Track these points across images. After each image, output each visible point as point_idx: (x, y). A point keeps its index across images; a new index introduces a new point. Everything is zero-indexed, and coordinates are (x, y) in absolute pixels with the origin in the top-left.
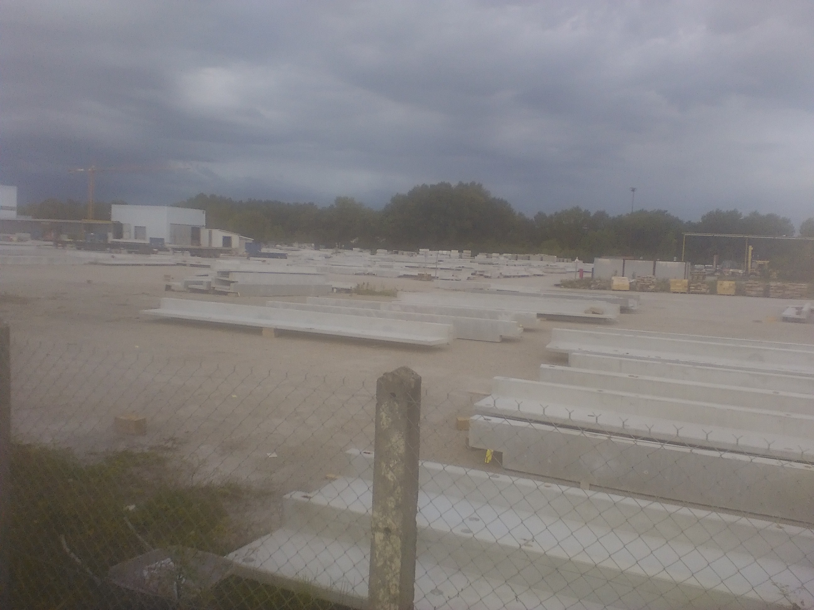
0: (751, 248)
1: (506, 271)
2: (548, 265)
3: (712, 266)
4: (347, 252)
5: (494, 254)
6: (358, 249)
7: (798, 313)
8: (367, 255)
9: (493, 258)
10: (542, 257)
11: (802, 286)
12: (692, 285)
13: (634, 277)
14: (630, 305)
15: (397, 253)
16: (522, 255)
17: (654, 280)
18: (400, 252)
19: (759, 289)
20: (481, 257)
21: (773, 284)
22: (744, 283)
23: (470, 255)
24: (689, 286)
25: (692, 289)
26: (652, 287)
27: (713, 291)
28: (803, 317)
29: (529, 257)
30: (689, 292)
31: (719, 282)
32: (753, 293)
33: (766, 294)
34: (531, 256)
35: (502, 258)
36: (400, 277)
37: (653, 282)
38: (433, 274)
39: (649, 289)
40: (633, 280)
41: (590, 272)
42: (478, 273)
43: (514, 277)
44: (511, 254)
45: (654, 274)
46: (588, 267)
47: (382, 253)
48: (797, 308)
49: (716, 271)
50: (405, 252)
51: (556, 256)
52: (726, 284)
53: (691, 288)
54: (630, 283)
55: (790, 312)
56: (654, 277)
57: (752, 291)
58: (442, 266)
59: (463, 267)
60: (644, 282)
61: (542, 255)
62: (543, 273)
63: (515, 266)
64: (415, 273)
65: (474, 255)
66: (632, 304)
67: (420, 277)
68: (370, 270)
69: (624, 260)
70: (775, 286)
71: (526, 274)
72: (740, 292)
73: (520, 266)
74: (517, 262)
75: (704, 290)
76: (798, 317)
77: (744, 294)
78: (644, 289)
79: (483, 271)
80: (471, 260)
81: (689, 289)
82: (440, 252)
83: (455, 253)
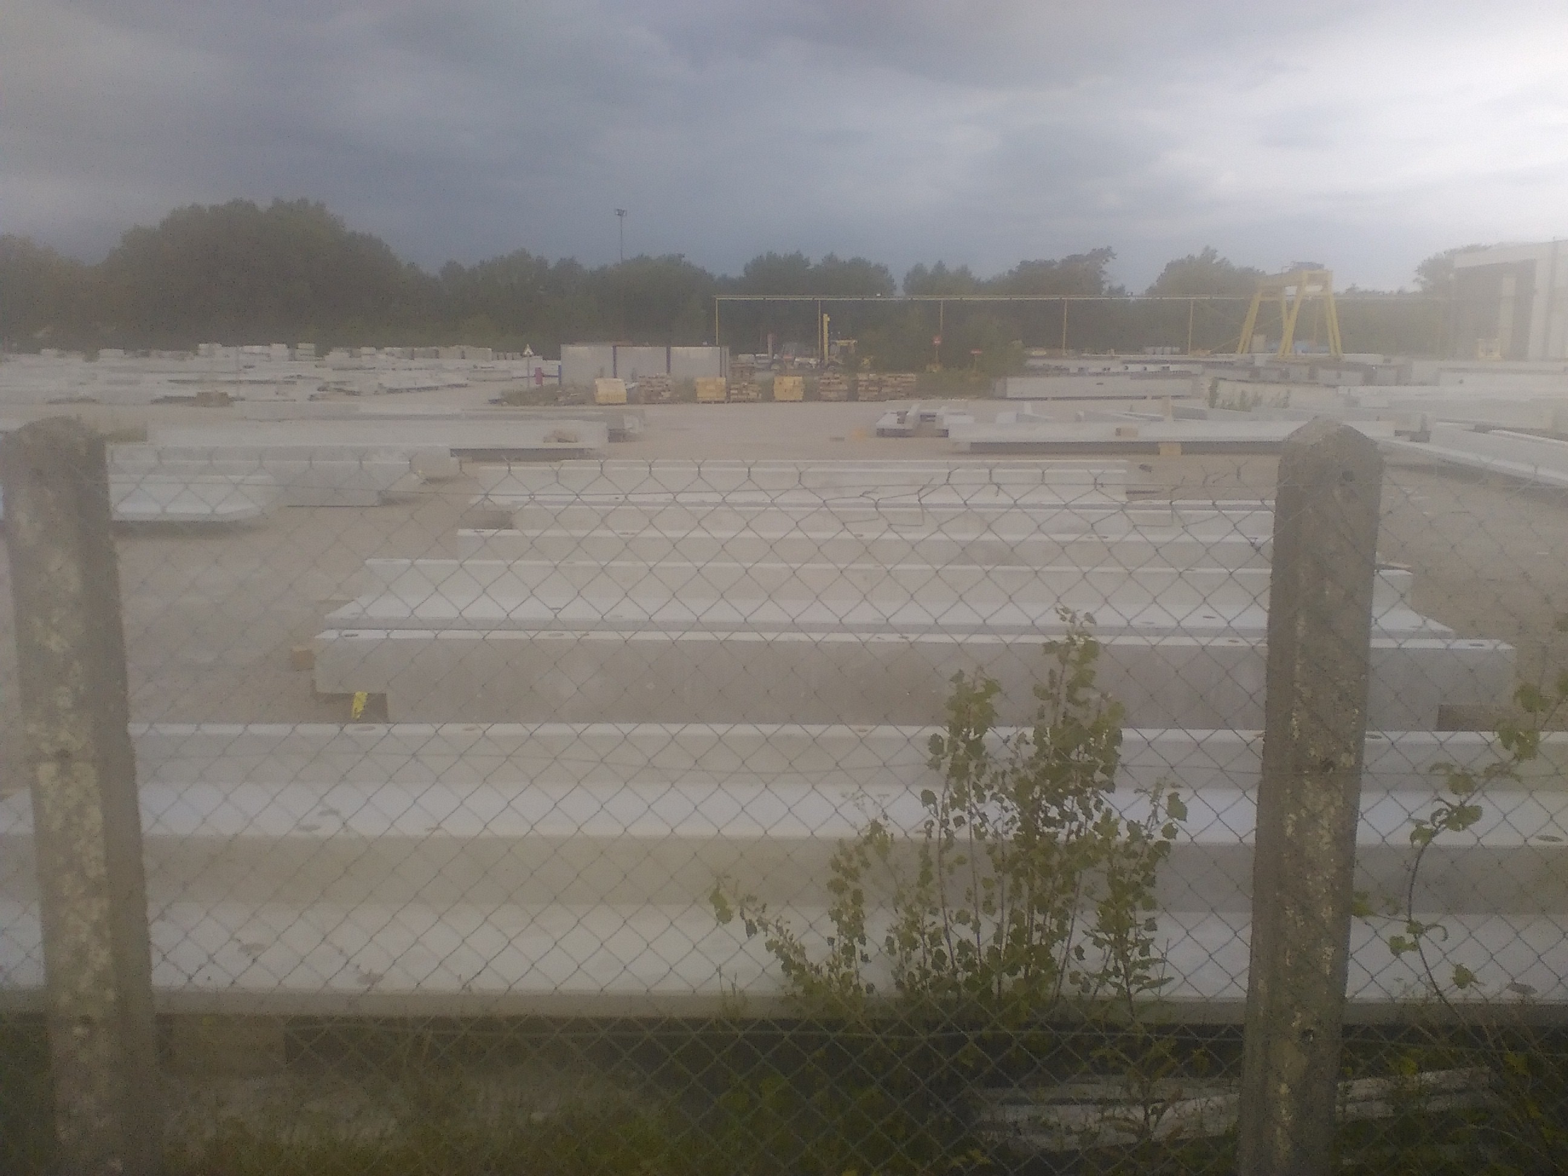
0: (826, 318)
1: (388, 380)
2: (475, 367)
3: (766, 355)
4: (26, 359)
5: (365, 350)
6: (54, 352)
7: (901, 421)
8: (76, 363)
9: (363, 357)
10: (463, 352)
11: (908, 377)
12: (732, 387)
13: (633, 378)
14: (628, 426)
15: (147, 355)
16: (422, 349)
17: (669, 382)
18: (154, 352)
19: (841, 387)
20: (338, 356)
21: (862, 377)
22: (816, 378)
23: (313, 352)
24: (728, 389)
25: (733, 394)
26: (667, 395)
27: (768, 395)
28: (907, 426)
29: (437, 352)
30: (729, 400)
31: (777, 380)
32: (832, 395)
33: (852, 396)
34: (442, 350)
35: (382, 356)
36: (156, 402)
37: (667, 385)
38: (231, 392)
39: (660, 398)
40: (633, 385)
41: (556, 376)
42: (333, 386)
43: (408, 390)
44: (400, 348)
45: (668, 371)
46: (551, 367)
47: (110, 357)
48: (898, 414)
49: (773, 362)
50: (167, 353)
51: (490, 349)
52: (789, 381)
53: (732, 392)
54: (628, 391)
55: (889, 421)
56: (668, 377)
57: (830, 391)
58: (252, 375)
59: (299, 376)
60: (652, 386)
61: (464, 348)
62: (467, 382)
63: (410, 369)
64: (191, 391)
65: (321, 353)
66: (631, 424)
67: (203, 400)
68: (83, 392)
69: (614, 347)
70: (865, 381)
71: (433, 384)
72: (811, 394)
73: (420, 371)
74: (413, 364)
75: (753, 395)
76: (900, 427)
77: (818, 398)
78: (652, 398)
79: (344, 383)
80: (316, 363)
81: (729, 394)
82: (247, 348)
83: (279, 349)
